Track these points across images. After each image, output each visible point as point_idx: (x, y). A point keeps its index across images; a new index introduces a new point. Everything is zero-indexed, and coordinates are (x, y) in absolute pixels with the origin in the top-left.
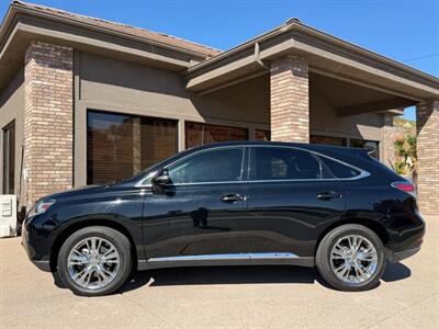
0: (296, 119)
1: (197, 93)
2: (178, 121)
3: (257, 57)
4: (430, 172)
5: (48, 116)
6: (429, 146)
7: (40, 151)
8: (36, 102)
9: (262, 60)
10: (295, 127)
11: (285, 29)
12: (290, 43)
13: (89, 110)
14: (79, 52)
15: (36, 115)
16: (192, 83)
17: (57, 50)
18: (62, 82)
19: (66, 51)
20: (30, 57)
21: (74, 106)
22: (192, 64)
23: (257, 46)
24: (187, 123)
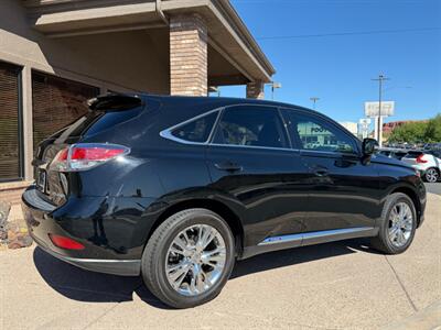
1: (46, 34)
2: (21, 68)
9: (164, 12)
16: (44, 20)
24: (34, 72)
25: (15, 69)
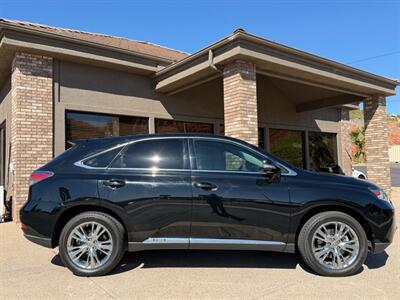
0: (245, 116)
2: (148, 118)
3: (211, 62)
4: (377, 160)
5: (31, 117)
6: (376, 137)
7: (23, 147)
8: (20, 106)
9: (215, 65)
10: (244, 123)
11: (232, 38)
12: (237, 50)
13: (67, 111)
14: (58, 61)
15: (20, 116)
16: (160, 85)
17: (38, 60)
18: (43, 87)
19: (46, 60)
20: (15, 66)
21: (54, 108)
22: (159, 69)
23: (211, 53)
24: (156, 120)
25: (144, 120)
